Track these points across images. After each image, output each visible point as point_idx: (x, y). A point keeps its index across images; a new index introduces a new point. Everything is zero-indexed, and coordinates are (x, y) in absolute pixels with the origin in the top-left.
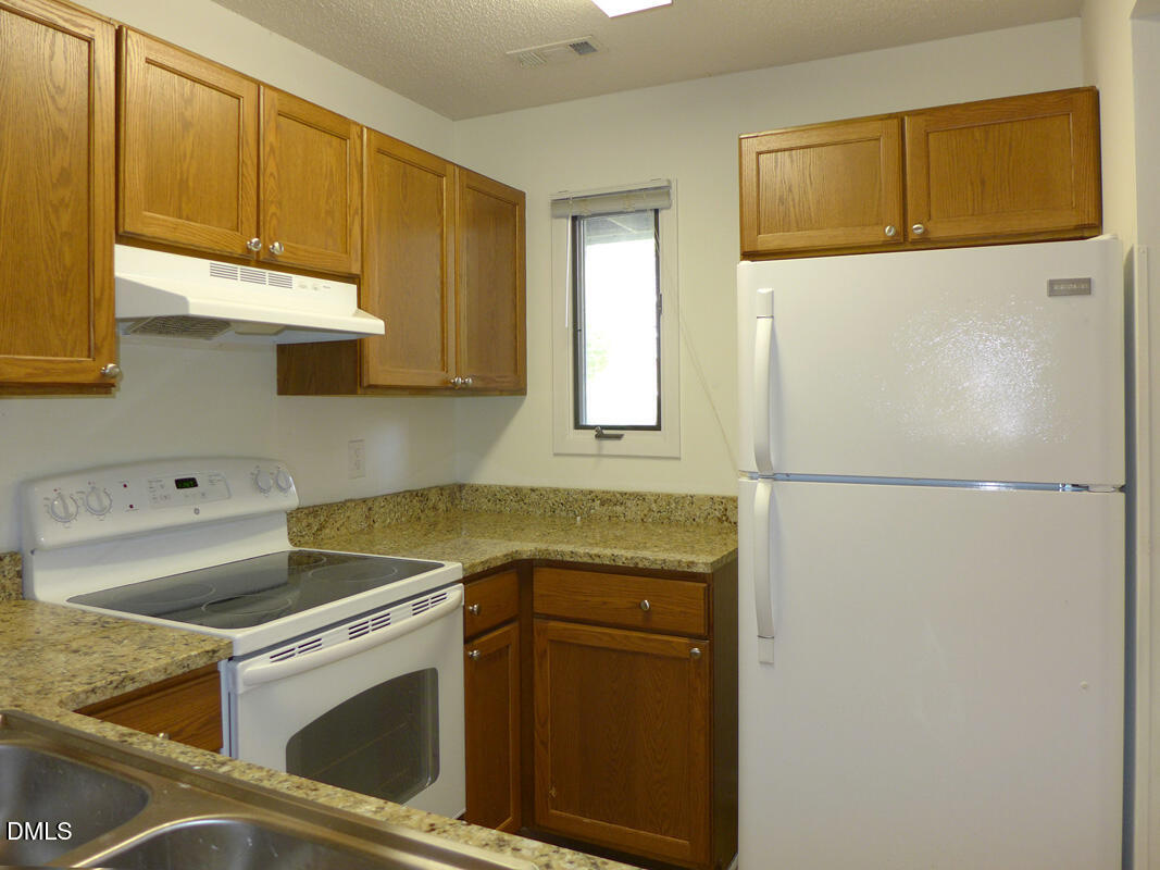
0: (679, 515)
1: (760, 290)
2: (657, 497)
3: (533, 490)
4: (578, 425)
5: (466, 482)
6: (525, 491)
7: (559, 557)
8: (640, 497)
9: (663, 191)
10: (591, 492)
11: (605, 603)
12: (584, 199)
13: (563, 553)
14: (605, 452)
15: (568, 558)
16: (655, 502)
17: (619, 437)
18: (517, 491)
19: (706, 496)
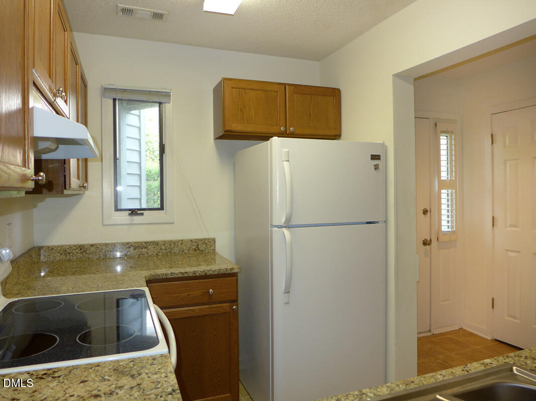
0: (176, 250)
1: (284, 150)
2: (165, 243)
3: (92, 245)
4: (117, 210)
5: (41, 245)
6: (87, 246)
7: (165, 277)
8: (156, 243)
9: (167, 95)
10: (128, 243)
11: (189, 295)
12: (125, 90)
13: (166, 274)
14: (135, 222)
15: (170, 277)
16: (164, 245)
17: (142, 214)
18: (81, 247)
19: (189, 240)
